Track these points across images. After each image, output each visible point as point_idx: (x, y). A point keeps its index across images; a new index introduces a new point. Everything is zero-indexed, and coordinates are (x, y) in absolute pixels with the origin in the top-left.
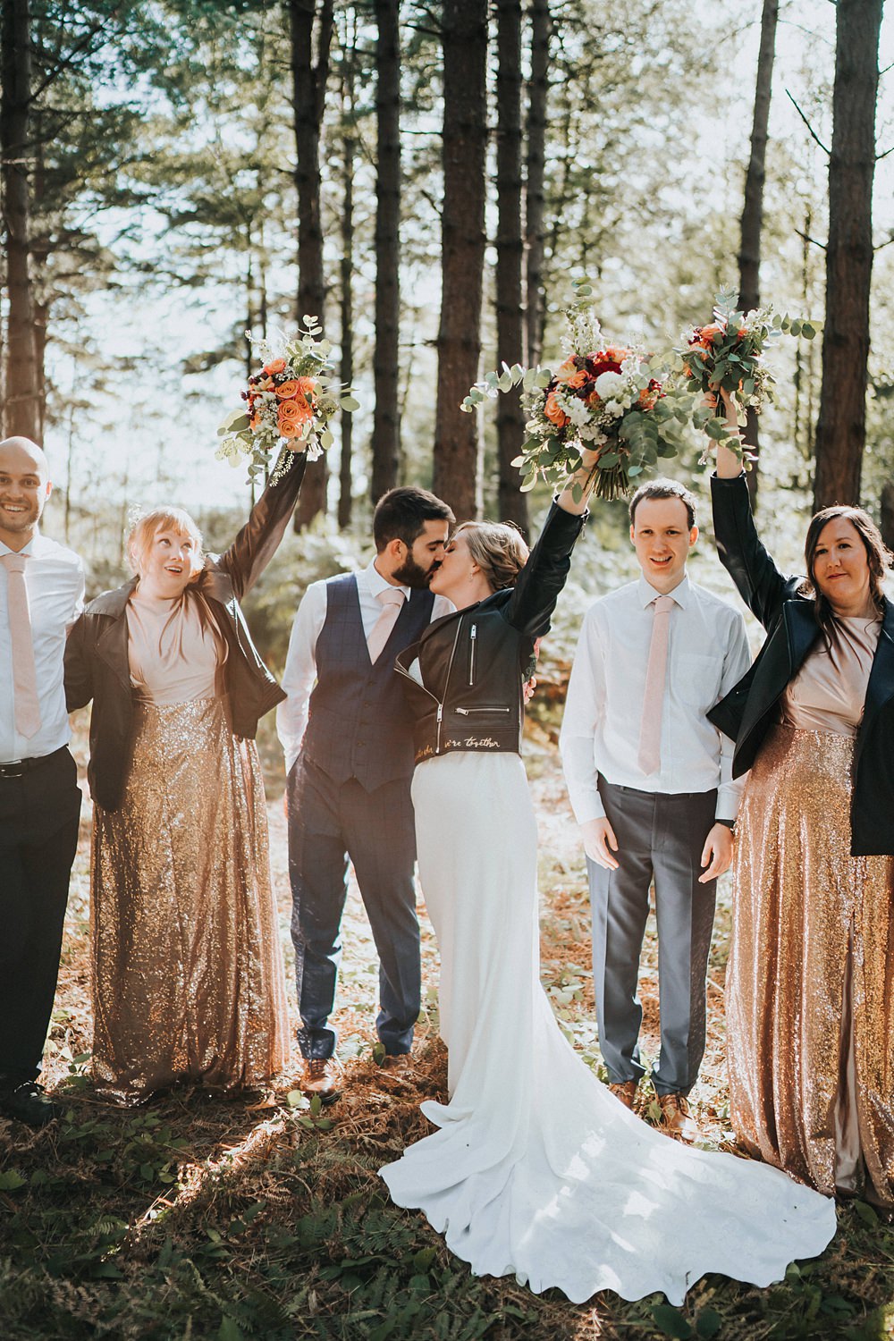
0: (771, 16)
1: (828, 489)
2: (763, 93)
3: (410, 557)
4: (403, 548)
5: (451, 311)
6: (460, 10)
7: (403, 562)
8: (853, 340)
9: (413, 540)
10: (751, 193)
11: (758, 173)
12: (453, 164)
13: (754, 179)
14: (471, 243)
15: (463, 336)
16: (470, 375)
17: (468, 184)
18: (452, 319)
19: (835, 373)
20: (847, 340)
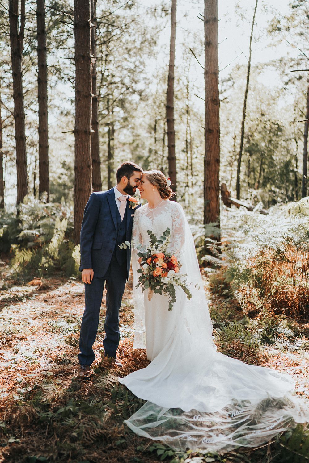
0: (174, 25)
1: (209, 181)
2: (172, 50)
3: (129, 183)
4: (127, 180)
5: (80, 120)
6: (80, 17)
7: (126, 185)
8: (215, 131)
9: (130, 177)
10: (170, 84)
11: (172, 77)
12: (79, 69)
13: (171, 79)
14: (86, 97)
15: (84, 129)
16: (87, 143)
17: (85, 76)
18: (80, 123)
19: (210, 142)
20: (213, 131)
